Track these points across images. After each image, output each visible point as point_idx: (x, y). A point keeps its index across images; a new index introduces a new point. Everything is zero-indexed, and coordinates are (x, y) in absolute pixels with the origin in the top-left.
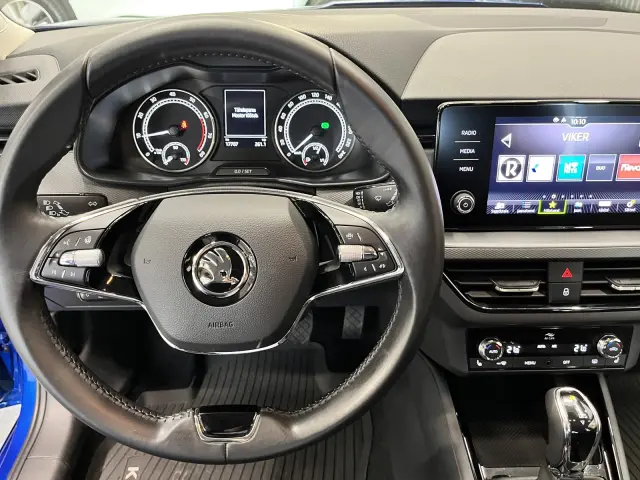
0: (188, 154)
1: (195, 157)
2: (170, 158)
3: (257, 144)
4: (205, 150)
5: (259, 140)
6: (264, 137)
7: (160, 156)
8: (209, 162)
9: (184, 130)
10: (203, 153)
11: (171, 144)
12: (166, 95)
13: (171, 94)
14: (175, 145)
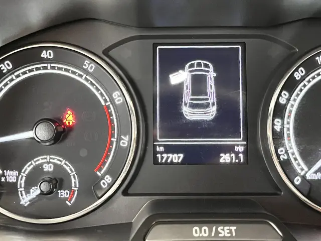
0: (75, 182)
1: (90, 188)
2: (35, 192)
3: (225, 158)
4: (114, 172)
5: (229, 149)
6: (239, 143)
7: (14, 185)
8: (121, 199)
9: (70, 129)
10: (108, 179)
11: (40, 160)
12: (34, 57)
13: (44, 54)
14: (48, 163)
